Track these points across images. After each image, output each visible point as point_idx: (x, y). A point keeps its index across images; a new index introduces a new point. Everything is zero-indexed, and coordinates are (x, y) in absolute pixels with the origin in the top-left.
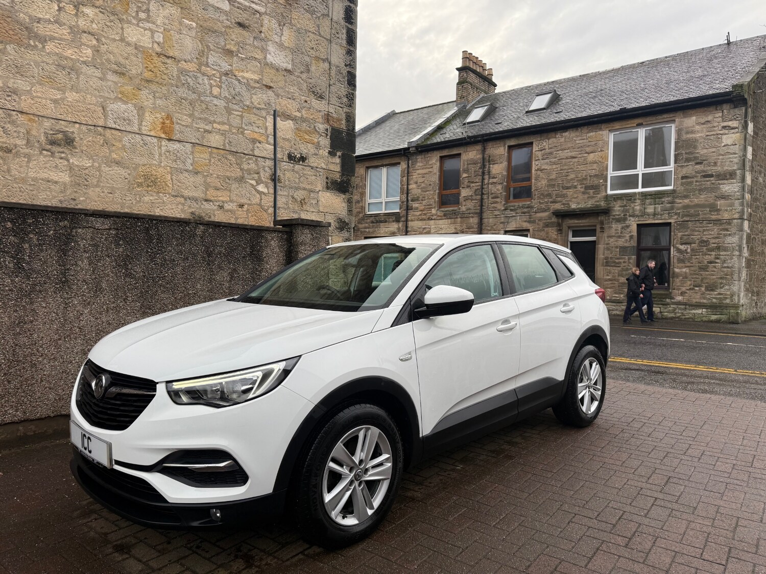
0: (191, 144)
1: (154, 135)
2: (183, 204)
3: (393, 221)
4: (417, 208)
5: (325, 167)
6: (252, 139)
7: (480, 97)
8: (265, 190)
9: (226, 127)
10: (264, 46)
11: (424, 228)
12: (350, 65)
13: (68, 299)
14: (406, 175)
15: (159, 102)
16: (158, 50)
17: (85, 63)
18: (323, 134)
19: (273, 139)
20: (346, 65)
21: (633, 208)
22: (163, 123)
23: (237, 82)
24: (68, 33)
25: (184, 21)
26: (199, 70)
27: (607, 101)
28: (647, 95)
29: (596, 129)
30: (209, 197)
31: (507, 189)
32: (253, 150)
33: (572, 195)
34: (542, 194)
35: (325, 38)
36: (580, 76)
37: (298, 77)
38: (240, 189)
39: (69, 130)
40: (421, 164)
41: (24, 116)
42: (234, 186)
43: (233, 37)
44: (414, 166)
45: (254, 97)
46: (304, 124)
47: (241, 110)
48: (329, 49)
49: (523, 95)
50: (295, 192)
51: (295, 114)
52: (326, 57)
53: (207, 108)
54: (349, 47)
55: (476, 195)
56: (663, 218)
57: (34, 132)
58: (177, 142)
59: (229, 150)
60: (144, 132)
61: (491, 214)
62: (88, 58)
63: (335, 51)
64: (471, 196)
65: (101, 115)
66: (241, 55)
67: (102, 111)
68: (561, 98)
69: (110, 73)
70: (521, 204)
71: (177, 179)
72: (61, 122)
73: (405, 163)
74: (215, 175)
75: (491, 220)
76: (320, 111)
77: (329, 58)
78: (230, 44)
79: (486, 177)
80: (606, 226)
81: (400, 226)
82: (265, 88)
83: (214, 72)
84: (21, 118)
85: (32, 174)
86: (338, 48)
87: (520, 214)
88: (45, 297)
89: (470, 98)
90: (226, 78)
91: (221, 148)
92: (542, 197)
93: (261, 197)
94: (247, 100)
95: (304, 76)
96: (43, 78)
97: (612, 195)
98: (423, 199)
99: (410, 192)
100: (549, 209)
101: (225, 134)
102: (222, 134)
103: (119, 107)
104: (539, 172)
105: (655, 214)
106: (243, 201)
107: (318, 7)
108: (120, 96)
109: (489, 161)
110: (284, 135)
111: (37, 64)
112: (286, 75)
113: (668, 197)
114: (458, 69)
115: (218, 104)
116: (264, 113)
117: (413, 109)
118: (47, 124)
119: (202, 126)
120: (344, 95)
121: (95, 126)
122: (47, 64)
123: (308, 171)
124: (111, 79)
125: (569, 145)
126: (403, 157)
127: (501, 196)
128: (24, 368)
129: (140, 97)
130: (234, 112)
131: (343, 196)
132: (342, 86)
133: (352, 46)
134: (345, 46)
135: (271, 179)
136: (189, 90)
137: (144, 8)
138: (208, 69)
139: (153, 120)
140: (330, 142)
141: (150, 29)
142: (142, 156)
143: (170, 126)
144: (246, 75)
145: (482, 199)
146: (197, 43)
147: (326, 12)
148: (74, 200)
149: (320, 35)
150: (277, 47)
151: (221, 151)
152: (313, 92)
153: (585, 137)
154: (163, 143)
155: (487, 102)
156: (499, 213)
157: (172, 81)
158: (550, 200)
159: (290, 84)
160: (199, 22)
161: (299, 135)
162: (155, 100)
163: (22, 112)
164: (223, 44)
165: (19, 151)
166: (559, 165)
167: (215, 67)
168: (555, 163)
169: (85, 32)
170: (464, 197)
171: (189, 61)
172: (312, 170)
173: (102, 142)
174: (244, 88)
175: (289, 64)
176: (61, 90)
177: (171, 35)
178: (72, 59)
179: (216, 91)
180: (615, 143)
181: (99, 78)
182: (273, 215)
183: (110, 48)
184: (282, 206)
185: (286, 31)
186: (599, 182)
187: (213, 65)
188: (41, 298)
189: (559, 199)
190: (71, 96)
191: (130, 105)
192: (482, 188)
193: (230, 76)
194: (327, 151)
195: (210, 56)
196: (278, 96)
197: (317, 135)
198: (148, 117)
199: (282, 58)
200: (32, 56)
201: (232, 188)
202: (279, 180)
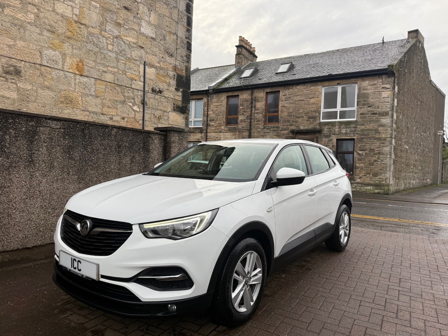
0: (94, 79)
1: (72, 72)
2: (88, 116)
3: (199, 133)
4: (213, 125)
5: (173, 97)
6: (131, 78)
7: (249, 63)
8: (138, 110)
9: (116, 70)
10: (140, 22)
11: (217, 137)
12: (188, 38)
13: (33, 172)
14: (207, 106)
15: (75, 51)
16: (76, 19)
17: (29, 23)
18: (172, 78)
19: (143, 79)
20: (186, 38)
21: (334, 130)
22: (78, 65)
23: (123, 43)
24: (19, 3)
25: (92, 3)
26: (101, 34)
27: (321, 70)
28: (342, 68)
29: (315, 85)
30: (104, 112)
31: (265, 116)
32: (131, 85)
33: (301, 121)
34: (284, 120)
35: (175, 21)
36: (305, 55)
37: (159, 42)
38: (123, 108)
39: (17, 65)
40: (215, 100)
42: (120, 106)
43: (122, 15)
44: (211, 101)
45: (133, 52)
46: (162, 71)
47: (125, 60)
48: (177, 27)
49: (273, 64)
50: (155, 111)
51: (156, 64)
52: (175, 32)
53: (104, 57)
54: (188, 27)
55: (248, 119)
56: (350, 136)
58: (86, 77)
59: (117, 84)
60: (66, 70)
61: (256, 131)
62: (32, 20)
63: (180, 29)
64: (245, 120)
65: (39, 57)
66: (126, 27)
67: (40, 55)
68: (295, 67)
69: (45, 31)
70: (272, 126)
71: (85, 100)
72: (12, 59)
73: (206, 99)
74: (108, 99)
75: (256, 134)
76: (171, 64)
77: (177, 33)
78: (120, 19)
79: (253, 109)
80: (319, 139)
81: (203, 135)
82: (139, 48)
83: (109, 36)
86: (182, 27)
87: (272, 131)
88: (18, 170)
89: (243, 63)
90: (117, 40)
91: (112, 82)
92: (284, 122)
93: (135, 113)
94: (129, 54)
95: (162, 42)
96: (2, 30)
97: (323, 123)
98: (217, 120)
99: (209, 115)
100: (288, 129)
101: (115, 74)
102: (113, 74)
103: (50, 53)
104: (283, 108)
105: (346, 134)
106: (124, 115)
107: (171, 2)
108: (51, 46)
109: (255, 100)
110: (149, 77)
112: (152, 41)
113: (353, 124)
114: (236, 46)
115: (111, 55)
116: (138, 63)
117: (209, 67)
118: (4, 60)
119: (102, 68)
120: (185, 55)
121: (34, 63)
122: (5, 21)
123: (163, 99)
124: (46, 35)
125: (300, 93)
126: (205, 95)
127: (262, 120)
128: (3, 217)
129: (63, 48)
130: (121, 61)
131: (183, 115)
132: (184, 50)
133: (190, 27)
134: (186, 26)
135: (141, 103)
136: (94, 45)
138: (106, 33)
139: (71, 62)
140: (176, 82)
141: (71, 6)
142: (64, 84)
143: (82, 67)
144: (129, 39)
145: (251, 122)
146: (99, 17)
147: (175, 5)
148: (20, 110)
149: (172, 19)
150: (147, 23)
151: (113, 84)
152: (167, 52)
153: (308, 89)
154: (77, 77)
155: (252, 66)
156: (260, 130)
157: (84, 39)
158: (289, 124)
159: (154, 46)
160: (101, 4)
161: (158, 77)
162: (73, 50)
164: (115, 19)
166: (294, 104)
167: (110, 33)
168: (292, 103)
169: (30, 4)
170: (240, 120)
171: (95, 28)
172: (165, 99)
173: (39, 74)
174: (127, 46)
175: (154, 34)
176: (14, 39)
177: (84, 11)
178: (21, 20)
179: (110, 47)
180: (325, 93)
181: (38, 33)
182: (142, 125)
183: (46, 15)
184: (147, 120)
185: (153, 15)
186: (316, 115)
187: (109, 31)
188: (16, 171)
189: (294, 123)
190: (20, 44)
191: (57, 52)
192: (251, 116)
193: (119, 39)
194: (174, 88)
195: (107, 25)
196: (147, 53)
197: (169, 78)
198: (68, 60)
199: (149, 31)
201: (118, 107)
202: (146, 104)
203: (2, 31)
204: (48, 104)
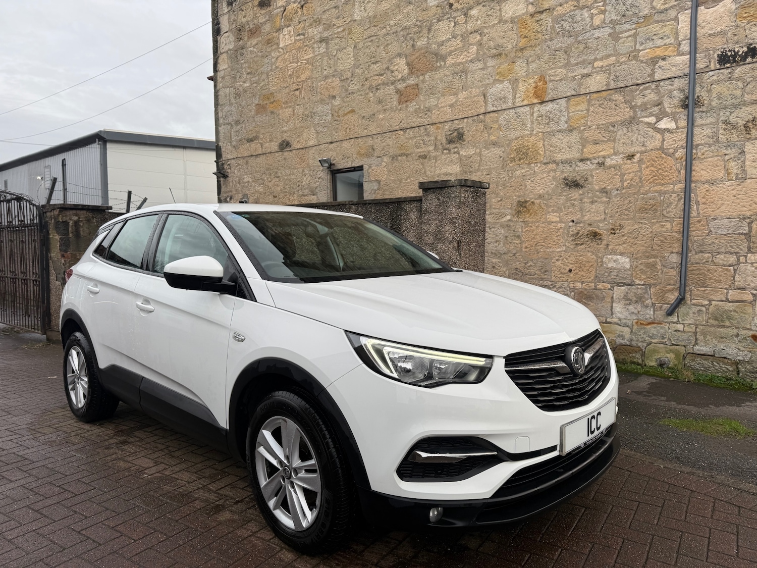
0: (567, 99)
1: (528, 103)
2: (555, 171)
6: (651, 59)
8: (672, 125)
9: (612, 59)
15: (532, 66)
16: (532, 10)
17: (471, 61)
19: (688, 45)
22: (536, 87)
24: (461, 41)
26: (577, 7)
30: (586, 156)
32: (652, 74)
38: (630, 134)
39: (460, 127)
41: (435, 127)
42: (621, 132)
47: (634, 26)
50: (731, 113)
53: (586, 47)
57: (439, 138)
58: (550, 102)
59: (614, 87)
60: (518, 105)
62: (474, 54)
65: (483, 103)
67: (483, 99)
69: (490, 59)
71: (550, 144)
72: (455, 121)
74: (594, 127)
84: (432, 129)
85: (438, 172)
91: (604, 89)
93: (663, 137)
94: (647, 7)
96: (445, 89)
101: (609, 70)
102: (605, 71)
103: (496, 89)
106: (632, 150)
108: (497, 77)
110: (713, 29)
115: (600, 35)
116: (672, 13)
118: (447, 127)
119: (580, 71)
121: (477, 115)
122: (447, 76)
124: (491, 65)
129: (514, 70)
130: (623, 35)
135: (682, 106)
136: (564, 36)
139: (526, 88)
142: (515, 129)
143: (543, 88)
151: (604, 93)
154: (536, 109)
157: (546, 36)
161: (745, 15)
162: (528, 67)
163: (432, 124)
165: (431, 155)
169: (471, 33)
173: (482, 128)
176: (456, 94)
178: (462, 63)
179: (598, 20)
181: (481, 69)
182: (684, 159)
183: (491, 35)
184: (703, 142)
190: (462, 96)
191: (506, 82)
198: (522, 87)
200: (439, 75)
201: (618, 137)
202: (697, 102)
203: (445, 91)
204: (494, 169)
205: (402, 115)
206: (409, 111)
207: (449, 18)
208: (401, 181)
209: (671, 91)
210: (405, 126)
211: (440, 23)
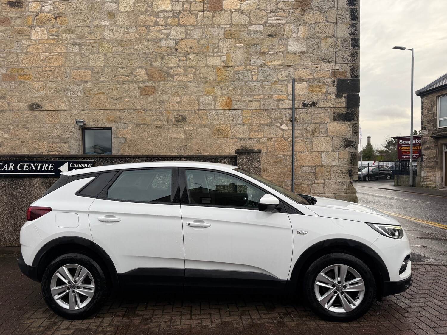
0: (241, 110)
1: (222, 109)
2: (237, 142)
5: (332, 106)
6: (278, 99)
8: (286, 128)
9: (261, 96)
10: (286, 43)
12: (354, 33)
15: (224, 91)
16: (223, 64)
17: (190, 81)
18: (330, 85)
19: (292, 97)
20: (350, 35)
22: (226, 102)
23: (268, 69)
24: (183, 70)
25: (237, 45)
26: (246, 69)
30: (251, 137)
32: (278, 106)
35: (332, 23)
37: (310, 54)
38: (270, 130)
39: (184, 114)
41: (167, 112)
42: (266, 128)
43: (266, 44)
45: (279, 74)
46: (316, 82)
47: (270, 84)
48: (335, 29)
50: (308, 126)
51: (309, 77)
52: (333, 34)
53: (250, 88)
54: (352, 22)
57: (170, 118)
58: (233, 110)
59: (263, 108)
60: (217, 109)
62: (191, 79)
63: (340, 28)
65: (197, 104)
66: (271, 53)
67: (197, 102)
69: (201, 83)
71: (234, 129)
72: (180, 111)
74: (254, 124)
76: (328, 71)
77: (335, 34)
78: (264, 48)
82: (286, 67)
83: (254, 67)
84: (165, 113)
85: (169, 136)
86: (343, 25)
90: (261, 69)
91: (258, 108)
94: (275, 77)
95: (315, 52)
96: (173, 93)
101: (260, 100)
102: (259, 101)
103: (205, 99)
106: (271, 136)
107: (326, 5)
108: (205, 93)
111: (171, 88)
112: (301, 55)
115: (256, 84)
116: (285, 82)
118: (175, 113)
119: (247, 99)
120: (349, 55)
121: (195, 110)
122: (175, 86)
123: (318, 111)
124: (201, 86)
129: (214, 92)
130: (266, 87)
131: (349, 123)
132: (347, 49)
134: (349, 22)
135: (290, 121)
136: (240, 81)
137: (217, 46)
138: (251, 66)
139: (221, 101)
140: (336, 88)
141: (219, 56)
142: (216, 120)
143: (230, 103)
144: (274, 63)
146: (244, 55)
147: (332, 5)
148: (186, 146)
149: (328, 22)
150: (295, 40)
151: (258, 110)
152: (323, 60)
154: (226, 112)
157: (231, 79)
159: (305, 59)
160: (245, 43)
161: (311, 90)
162: (222, 91)
163: (165, 110)
164: (259, 50)
165: (165, 127)
167: (255, 64)
169: (190, 67)
171: (240, 66)
172: (321, 110)
173: (197, 117)
174: (273, 71)
175: (304, 48)
176: (181, 97)
177: (230, 55)
178: (184, 81)
179: (255, 77)
181: (196, 87)
182: (291, 142)
183: (201, 71)
184: (298, 136)
185: (301, 29)
187: (253, 64)
190: (184, 98)
191: (210, 97)
193: (263, 67)
194: (334, 95)
195: (252, 59)
196: (296, 70)
197: (325, 87)
198: (219, 100)
199: (299, 46)
200: (169, 84)
201: (265, 130)
202: (296, 120)
204: (205, 138)
205: (144, 102)
206: (148, 100)
207: (175, 56)
208: (143, 139)
209: (285, 114)
210: (145, 108)
211: (170, 57)
